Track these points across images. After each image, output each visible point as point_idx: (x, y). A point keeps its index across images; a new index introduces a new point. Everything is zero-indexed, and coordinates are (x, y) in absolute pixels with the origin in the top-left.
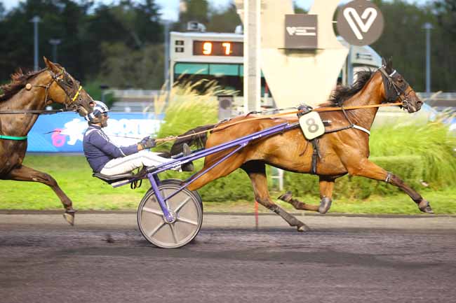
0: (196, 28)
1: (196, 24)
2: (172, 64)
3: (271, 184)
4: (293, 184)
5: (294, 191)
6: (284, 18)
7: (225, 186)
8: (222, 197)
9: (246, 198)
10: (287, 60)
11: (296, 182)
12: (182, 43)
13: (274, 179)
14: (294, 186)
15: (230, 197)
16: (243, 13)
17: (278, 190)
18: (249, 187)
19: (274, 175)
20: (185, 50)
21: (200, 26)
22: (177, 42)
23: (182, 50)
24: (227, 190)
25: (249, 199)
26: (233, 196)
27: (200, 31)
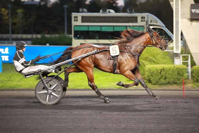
0: (83, 11)
1: (83, 9)
2: (73, 27)
3: (187, 77)
4: (196, 77)
5: (196, 80)
6: (190, 5)
7: (166, 78)
8: (165, 83)
9: (176, 83)
10: (191, 24)
11: (197, 76)
12: (77, 17)
13: (187, 75)
14: (196, 78)
15: (169, 83)
16: (173, 4)
17: (189, 80)
18: (177, 78)
19: (187, 73)
20: (78, 20)
21: (85, 10)
22: (75, 17)
23: (77, 20)
24: (167, 80)
25: (177, 84)
26: (170, 82)
27: (85, 12)
